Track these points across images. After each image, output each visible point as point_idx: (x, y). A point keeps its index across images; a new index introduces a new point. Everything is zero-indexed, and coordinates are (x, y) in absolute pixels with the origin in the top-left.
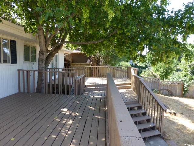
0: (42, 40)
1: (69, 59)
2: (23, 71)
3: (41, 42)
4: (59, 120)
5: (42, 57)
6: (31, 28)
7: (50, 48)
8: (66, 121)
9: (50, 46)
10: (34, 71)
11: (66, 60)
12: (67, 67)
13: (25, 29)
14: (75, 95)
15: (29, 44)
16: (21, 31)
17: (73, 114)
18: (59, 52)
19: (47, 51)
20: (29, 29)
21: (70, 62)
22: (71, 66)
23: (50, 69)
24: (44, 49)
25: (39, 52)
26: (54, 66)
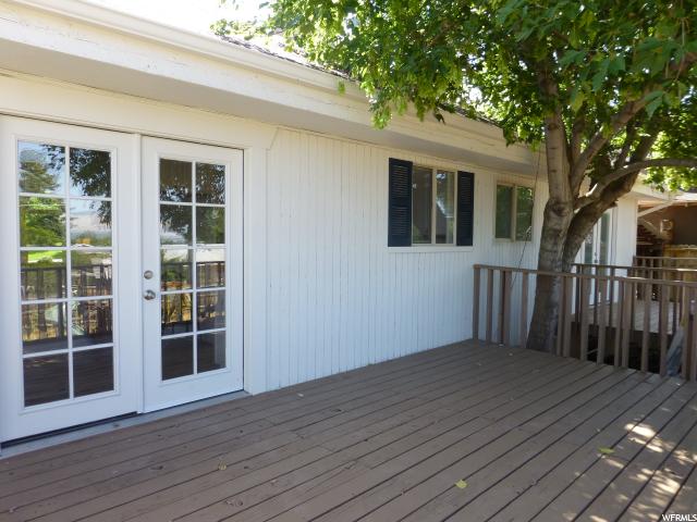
0: (560, 163)
1: (655, 228)
2: (491, 270)
3: (554, 171)
4: (620, 466)
5: (555, 222)
6: (526, 127)
7: (586, 191)
8: (650, 477)
9: (588, 180)
10: (526, 272)
11: (642, 232)
12: (648, 262)
13: (506, 134)
14: (688, 378)
15: (512, 179)
16: (491, 141)
17: (682, 456)
18: (619, 202)
19: (576, 201)
20: (519, 131)
21: (660, 240)
22: (666, 257)
23: (578, 266)
24: (565, 196)
25: (547, 205)
26: (596, 258)
